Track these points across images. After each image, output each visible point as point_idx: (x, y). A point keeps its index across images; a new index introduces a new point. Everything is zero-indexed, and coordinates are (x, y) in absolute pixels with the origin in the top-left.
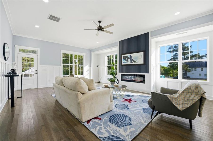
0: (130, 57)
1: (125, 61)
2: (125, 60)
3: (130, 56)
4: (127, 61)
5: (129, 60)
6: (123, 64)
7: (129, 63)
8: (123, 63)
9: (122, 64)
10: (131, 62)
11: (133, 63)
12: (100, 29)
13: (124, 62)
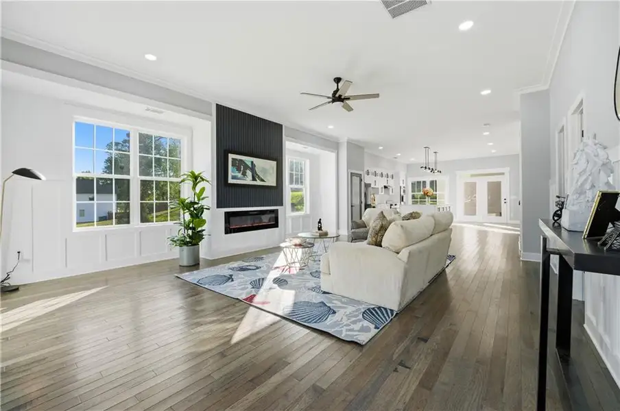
0: (250, 166)
1: (239, 175)
2: (239, 170)
3: (252, 162)
4: (244, 174)
5: (249, 173)
6: (231, 181)
7: (248, 181)
8: (234, 178)
9: (229, 182)
10: (254, 179)
11: (258, 183)
12: (337, 98)
13: (234, 176)
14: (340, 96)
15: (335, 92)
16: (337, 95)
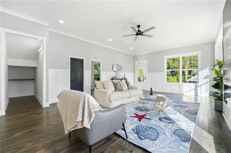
12: (139, 33)
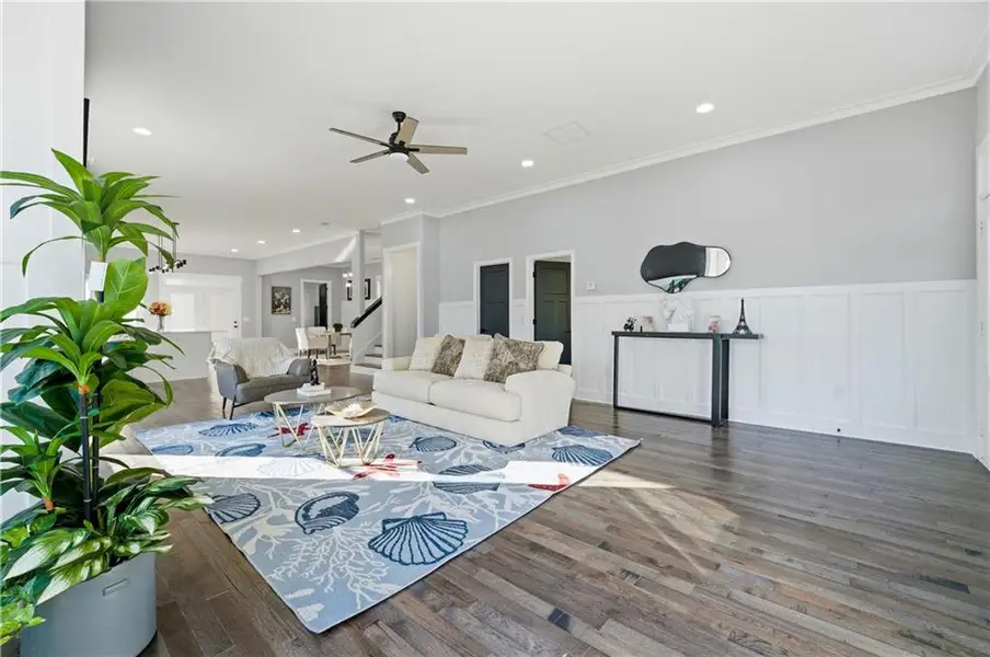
14: (402, 143)
15: (394, 136)
16: (397, 142)
